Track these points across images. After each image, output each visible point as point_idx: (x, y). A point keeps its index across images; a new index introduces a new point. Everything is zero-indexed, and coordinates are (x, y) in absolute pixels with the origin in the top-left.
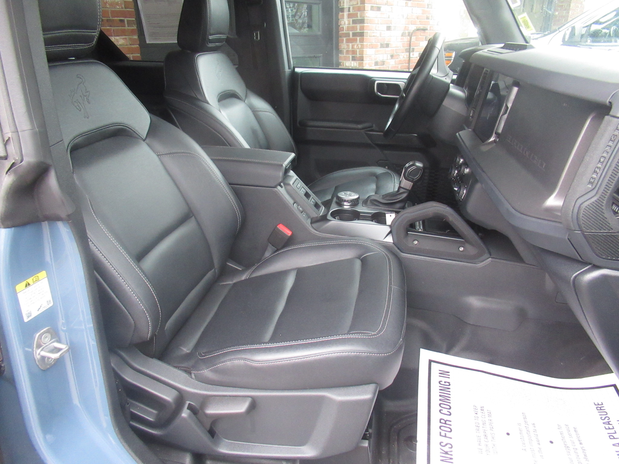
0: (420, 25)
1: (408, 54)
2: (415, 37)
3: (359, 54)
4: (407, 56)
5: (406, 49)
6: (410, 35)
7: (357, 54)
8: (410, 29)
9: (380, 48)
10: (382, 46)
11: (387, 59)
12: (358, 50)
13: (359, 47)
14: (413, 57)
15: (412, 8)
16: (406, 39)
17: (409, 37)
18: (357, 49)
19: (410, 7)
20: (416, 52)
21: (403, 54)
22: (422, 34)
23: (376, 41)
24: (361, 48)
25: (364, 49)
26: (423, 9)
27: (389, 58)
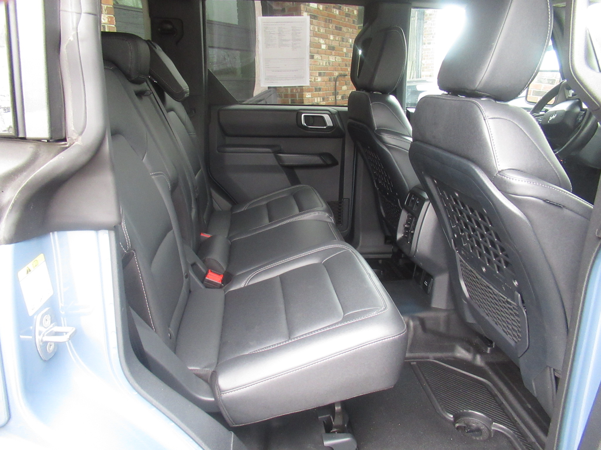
0: (341, 72)
1: (334, 96)
2: (338, 82)
3: (299, 98)
4: (333, 98)
5: (333, 93)
6: (336, 80)
7: (296, 98)
8: (335, 75)
9: (315, 92)
10: (316, 90)
11: (320, 102)
12: (297, 94)
13: (298, 91)
14: (338, 99)
15: (335, 56)
16: (333, 83)
17: (334, 82)
18: (296, 92)
19: (334, 55)
20: (340, 95)
21: (331, 97)
22: (343, 79)
23: (312, 86)
24: (300, 92)
25: (303, 93)
26: (342, 57)
27: (321, 101)
